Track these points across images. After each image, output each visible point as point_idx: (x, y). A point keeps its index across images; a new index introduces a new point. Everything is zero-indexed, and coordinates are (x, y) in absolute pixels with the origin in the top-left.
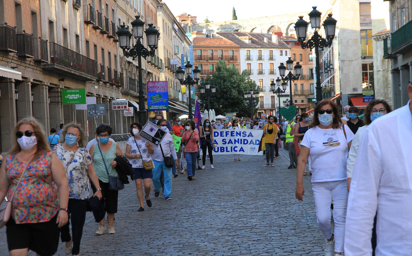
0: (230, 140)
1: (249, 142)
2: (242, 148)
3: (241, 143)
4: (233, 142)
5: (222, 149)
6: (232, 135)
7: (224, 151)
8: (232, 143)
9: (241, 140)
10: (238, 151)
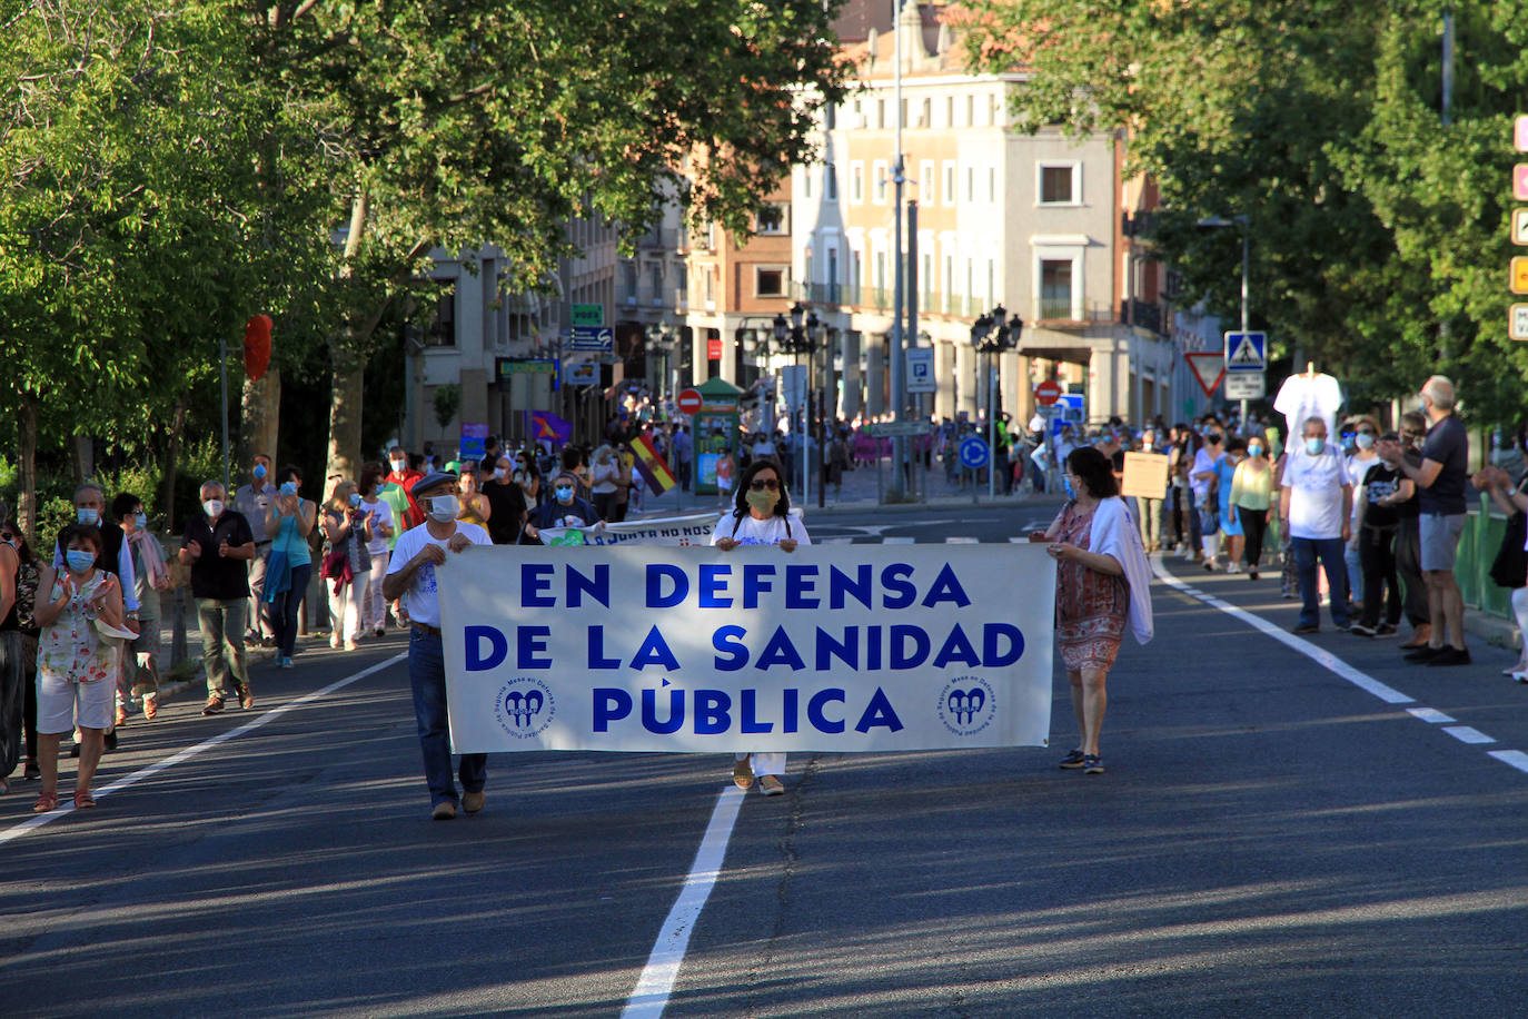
0: (780, 638)
1: (936, 648)
2: (879, 701)
3: (874, 663)
4: (807, 653)
5: (713, 704)
6: (793, 601)
7: (723, 725)
8: (797, 664)
9: (875, 633)
10: (851, 725)
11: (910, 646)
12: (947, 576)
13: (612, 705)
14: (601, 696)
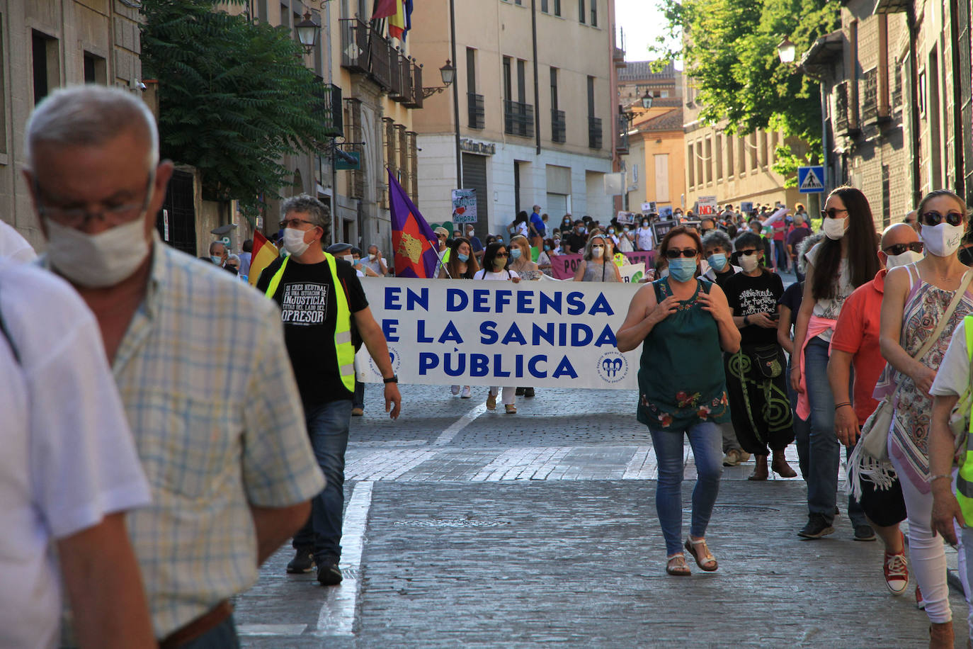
0: (514, 328)
1: (596, 336)
2: (565, 362)
3: (563, 342)
4: (528, 336)
5: (480, 361)
7: (485, 372)
8: (523, 342)
9: (563, 327)
10: (550, 374)
11: (582, 335)
12: (602, 299)
13: (429, 361)
14: (423, 356)
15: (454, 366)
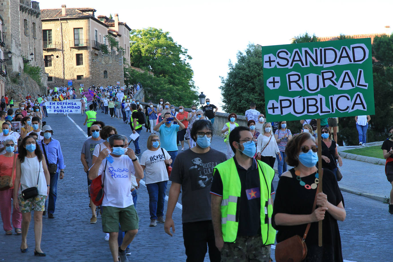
11: (73, 107)
12: (75, 103)
13: (55, 111)
15: (58, 111)
